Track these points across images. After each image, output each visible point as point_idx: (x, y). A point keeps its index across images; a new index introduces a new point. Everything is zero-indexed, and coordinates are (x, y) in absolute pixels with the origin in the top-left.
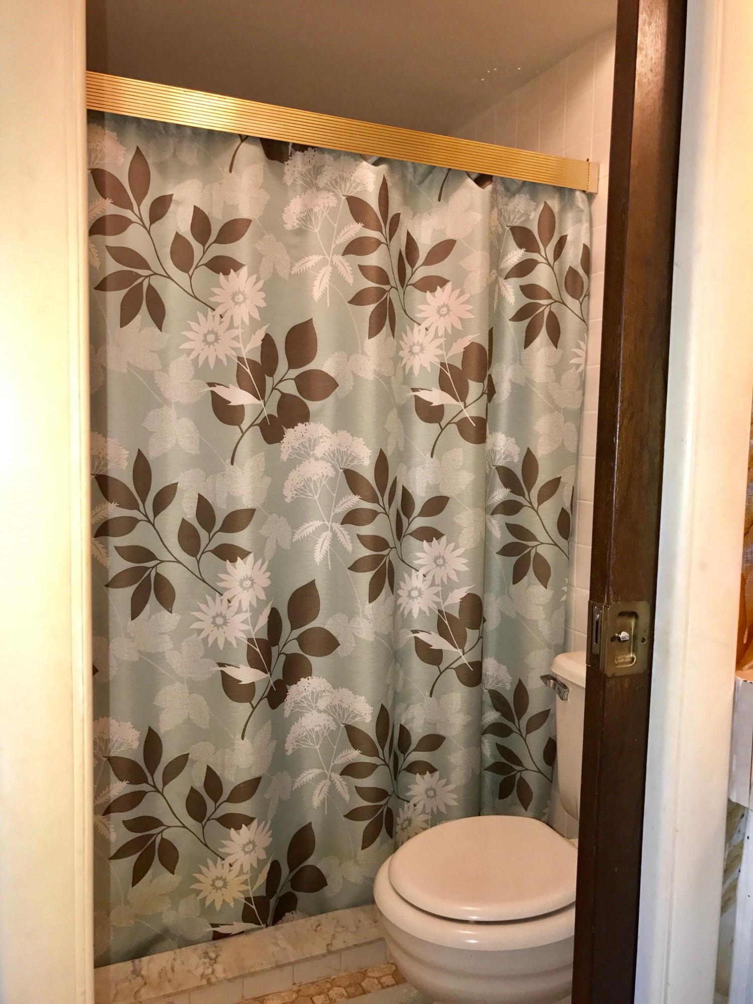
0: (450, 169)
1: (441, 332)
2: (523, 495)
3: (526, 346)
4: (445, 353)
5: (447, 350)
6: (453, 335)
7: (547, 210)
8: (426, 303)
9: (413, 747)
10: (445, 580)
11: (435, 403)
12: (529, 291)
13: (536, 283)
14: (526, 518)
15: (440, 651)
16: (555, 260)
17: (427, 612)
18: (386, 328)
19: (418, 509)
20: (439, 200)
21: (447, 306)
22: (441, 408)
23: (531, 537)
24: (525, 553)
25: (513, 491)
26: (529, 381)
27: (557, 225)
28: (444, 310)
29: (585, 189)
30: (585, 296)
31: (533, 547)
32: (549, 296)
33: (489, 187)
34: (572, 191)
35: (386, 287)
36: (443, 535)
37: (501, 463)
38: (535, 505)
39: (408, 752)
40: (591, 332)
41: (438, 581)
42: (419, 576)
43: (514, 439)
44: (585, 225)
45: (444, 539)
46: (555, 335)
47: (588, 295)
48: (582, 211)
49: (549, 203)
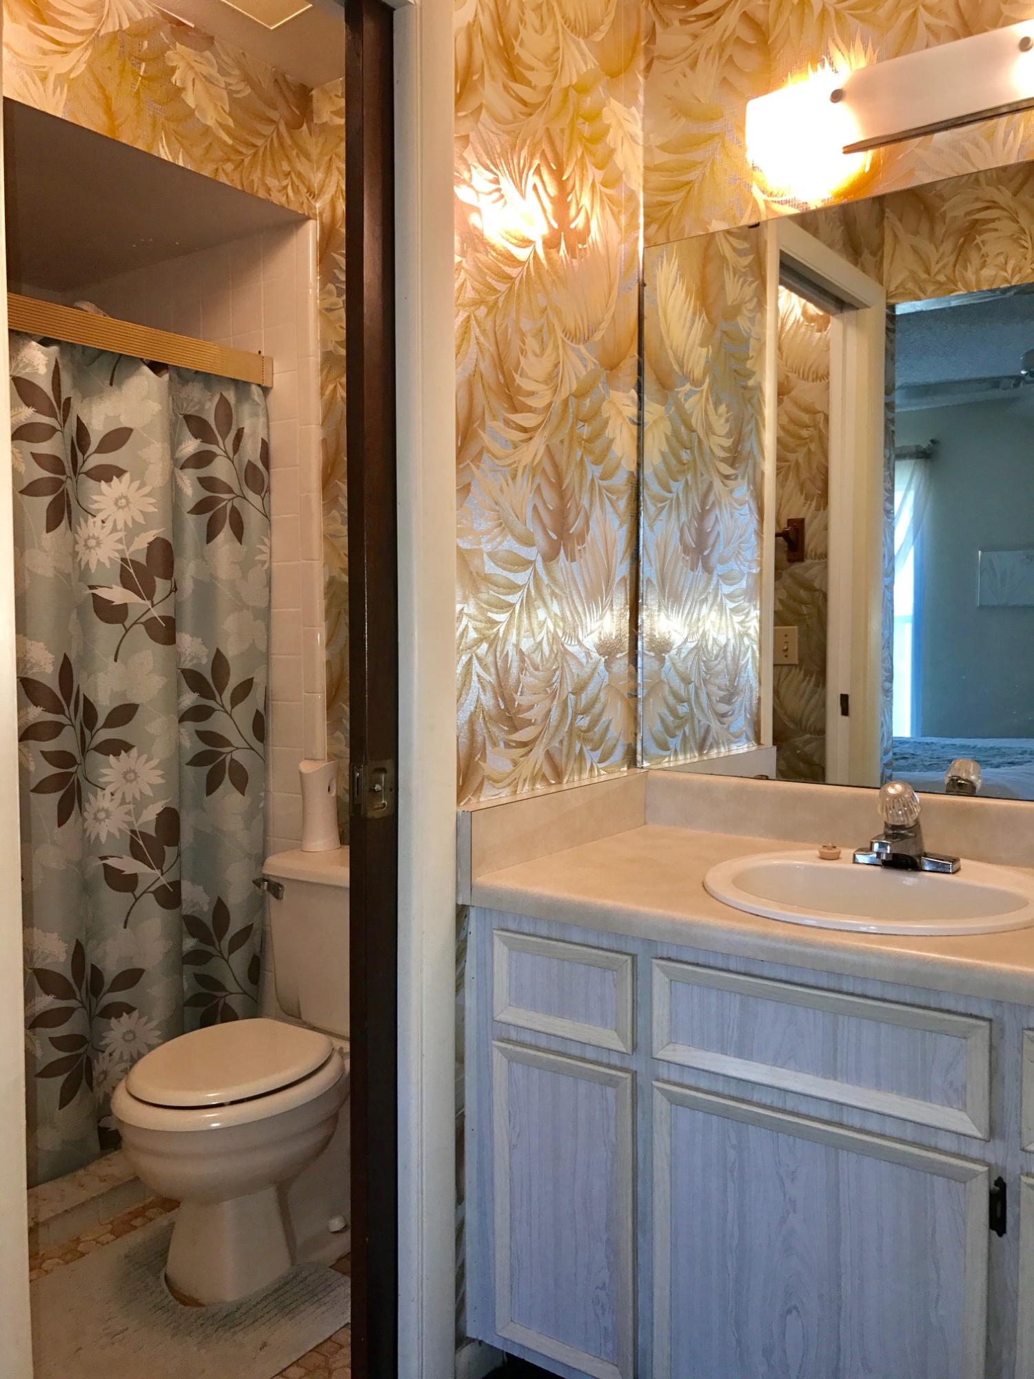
0: (121, 355)
1: (120, 525)
2: (214, 698)
3: (209, 541)
4: (125, 548)
5: (129, 544)
6: (133, 531)
7: (223, 401)
8: (101, 493)
9: (106, 987)
10: (138, 797)
11: (117, 602)
12: (208, 483)
13: (214, 476)
14: (219, 723)
15: (135, 876)
16: (234, 454)
17: (117, 835)
18: (64, 522)
19: (101, 720)
20: (111, 384)
21: (126, 498)
22: (124, 607)
23: (225, 742)
24: (219, 760)
25: (203, 695)
26: (213, 577)
27: (234, 417)
28: (122, 502)
29: (261, 383)
30: (267, 491)
31: (228, 753)
32: (230, 491)
33: (166, 377)
34: (247, 384)
35: (63, 477)
36: (134, 746)
37: (188, 665)
38: (228, 708)
39: (102, 993)
40: (273, 528)
41: (129, 798)
42: (106, 796)
43: (200, 639)
44: (262, 420)
45: (134, 752)
46: (239, 530)
47: (269, 491)
48: (258, 404)
49: (225, 394)
